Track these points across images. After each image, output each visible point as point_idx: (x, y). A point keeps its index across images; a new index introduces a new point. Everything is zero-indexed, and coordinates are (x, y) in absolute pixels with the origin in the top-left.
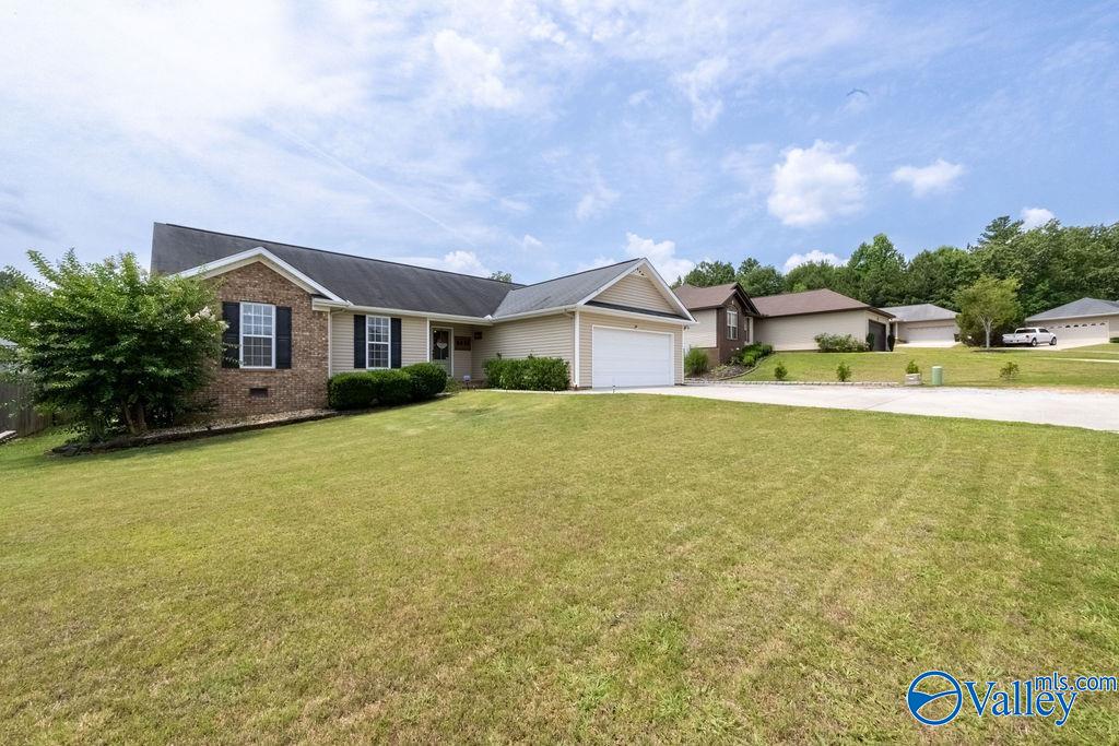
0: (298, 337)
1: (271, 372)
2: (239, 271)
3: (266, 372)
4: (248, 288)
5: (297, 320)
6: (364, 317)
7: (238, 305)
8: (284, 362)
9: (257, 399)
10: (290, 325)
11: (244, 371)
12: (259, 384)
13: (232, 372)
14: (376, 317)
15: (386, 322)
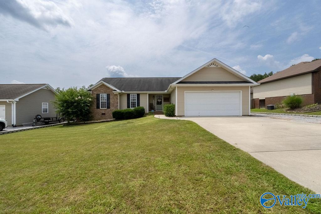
0: (111, 101)
1: (106, 109)
2: (99, 87)
3: (105, 109)
4: (101, 90)
5: (111, 97)
6: (130, 94)
7: (99, 94)
8: (108, 107)
9: (103, 116)
10: (110, 98)
11: (101, 109)
12: (103, 112)
13: (98, 109)
14: (133, 94)
15: (135, 95)
